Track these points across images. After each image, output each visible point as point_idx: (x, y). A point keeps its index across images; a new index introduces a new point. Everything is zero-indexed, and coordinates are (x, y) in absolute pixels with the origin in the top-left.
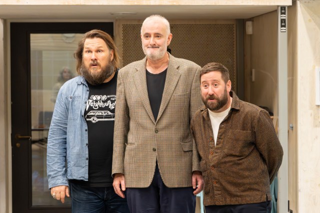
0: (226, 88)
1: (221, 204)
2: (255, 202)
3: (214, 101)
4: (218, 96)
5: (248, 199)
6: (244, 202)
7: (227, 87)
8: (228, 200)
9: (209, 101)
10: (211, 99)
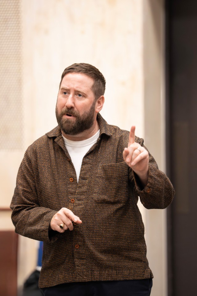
0: (94, 104)
1: (86, 279)
2: (136, 278)
3: (72, 119)
4: (79, 112)
5: (126, 273)
6: (120, 278)
7: (97, 104)
8: (96, 273)
9: (65, 117)
10: (68, 115)
